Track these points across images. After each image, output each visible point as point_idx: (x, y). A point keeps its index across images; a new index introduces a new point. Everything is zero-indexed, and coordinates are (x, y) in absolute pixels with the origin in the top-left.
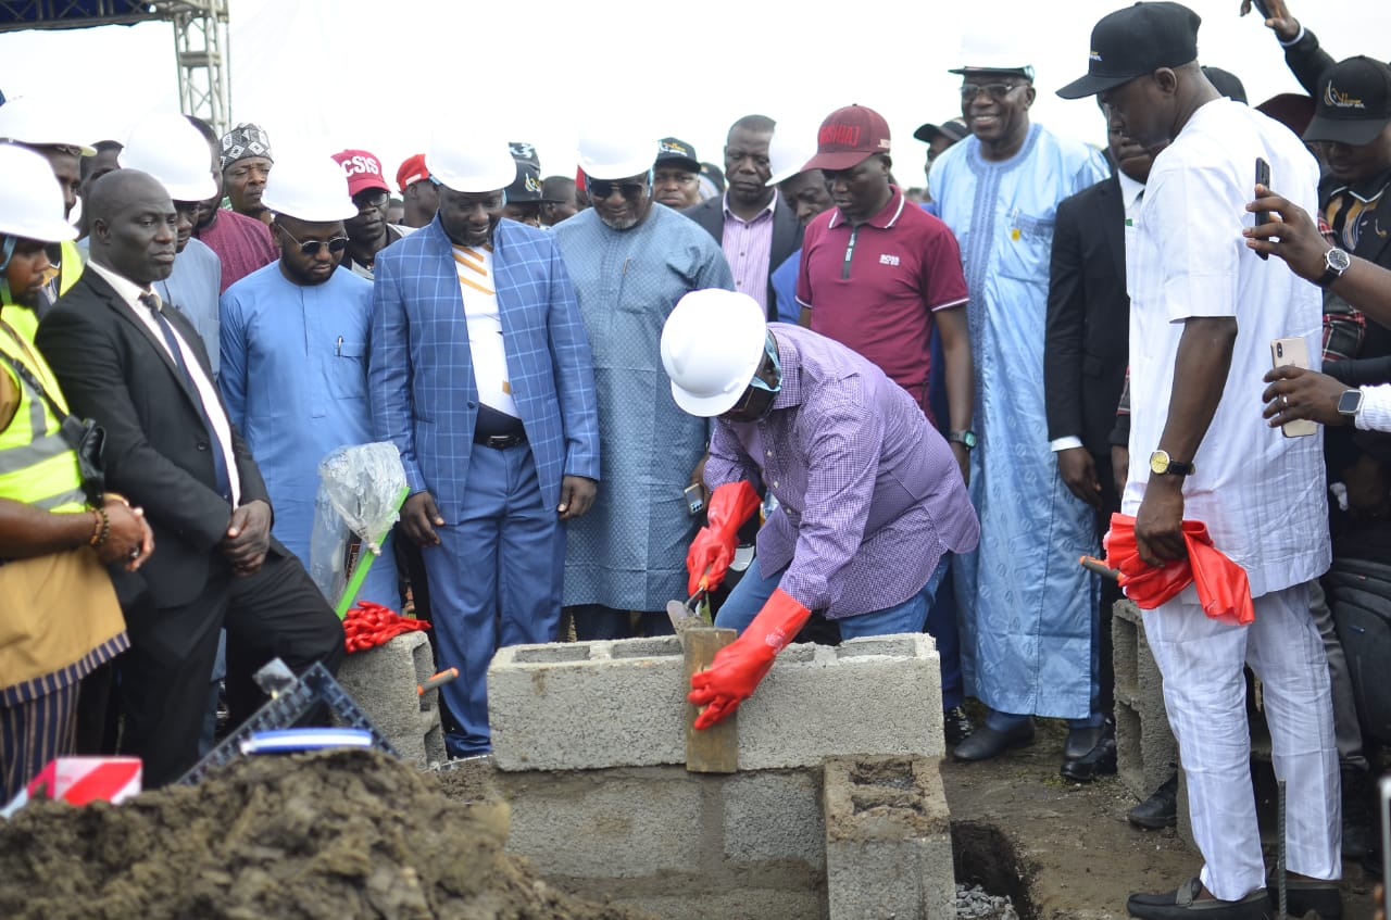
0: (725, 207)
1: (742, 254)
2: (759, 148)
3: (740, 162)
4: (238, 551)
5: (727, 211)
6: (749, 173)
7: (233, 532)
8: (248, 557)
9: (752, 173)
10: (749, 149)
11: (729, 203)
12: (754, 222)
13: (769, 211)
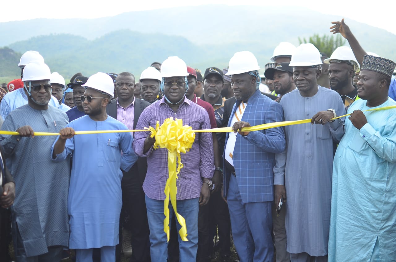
0: (117, 103)
1: (124, 119)
2: (127, 81)
3: (122, 86)
4: (6, 200)
5: (118, 104)
6: (125, 89)
7: (5, 193)
8: (9, 202)
9: (126, 89)
10: (125, 82)
11: (119, 102)
12: (127, 108)
13: (132, 104)
